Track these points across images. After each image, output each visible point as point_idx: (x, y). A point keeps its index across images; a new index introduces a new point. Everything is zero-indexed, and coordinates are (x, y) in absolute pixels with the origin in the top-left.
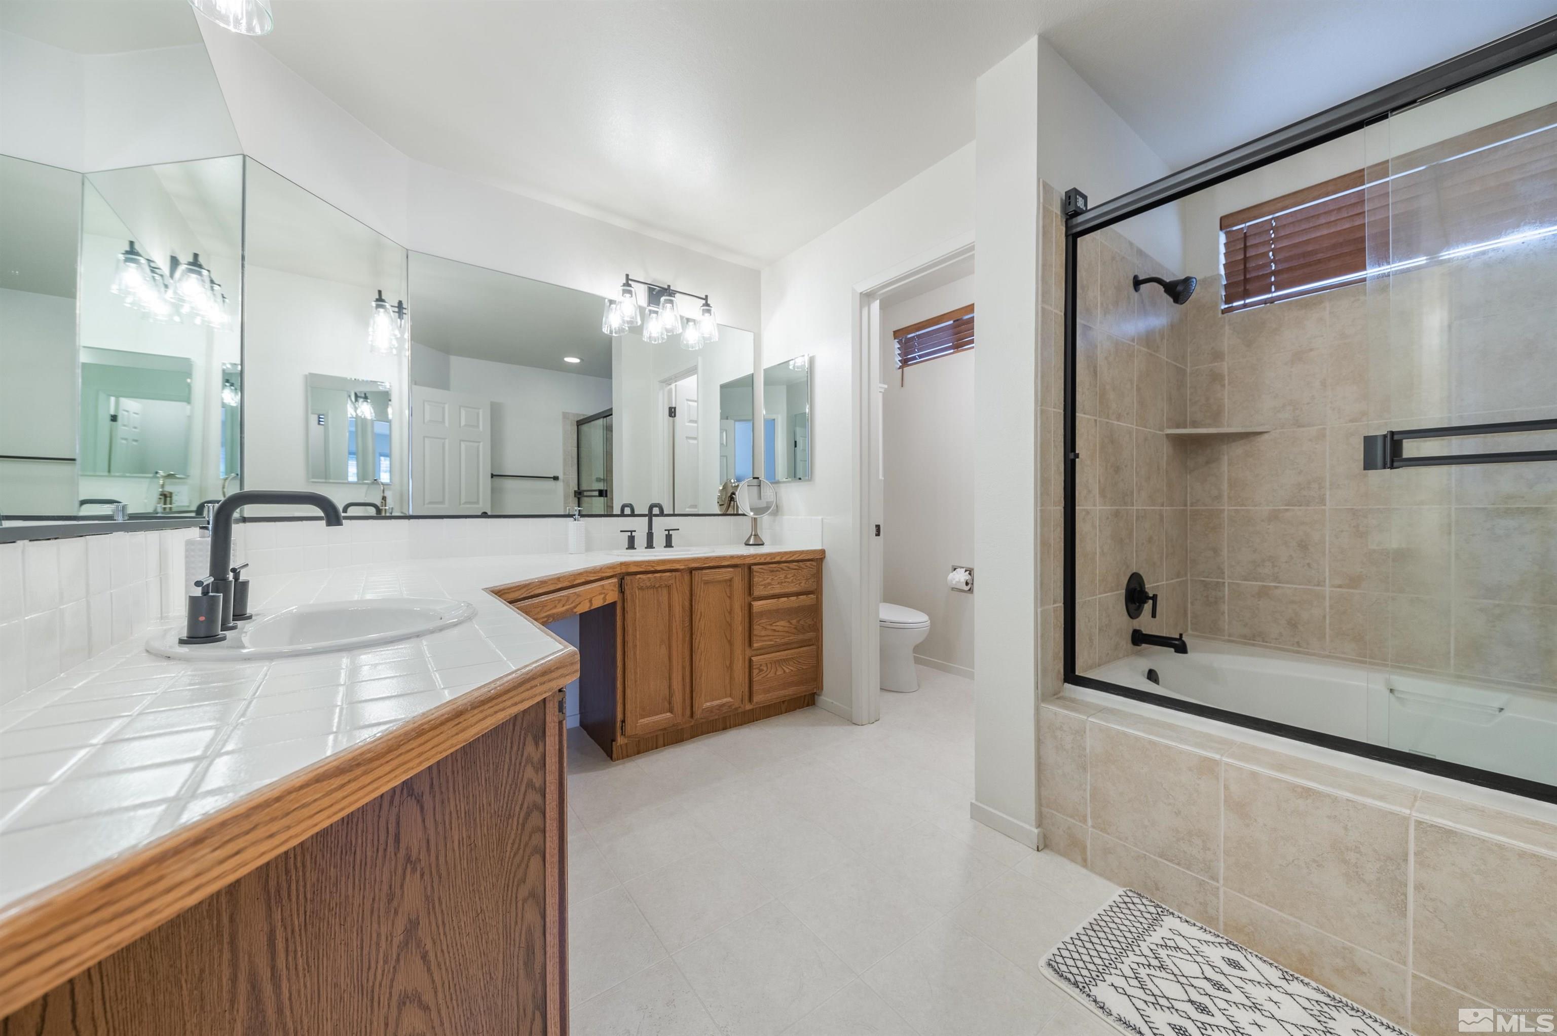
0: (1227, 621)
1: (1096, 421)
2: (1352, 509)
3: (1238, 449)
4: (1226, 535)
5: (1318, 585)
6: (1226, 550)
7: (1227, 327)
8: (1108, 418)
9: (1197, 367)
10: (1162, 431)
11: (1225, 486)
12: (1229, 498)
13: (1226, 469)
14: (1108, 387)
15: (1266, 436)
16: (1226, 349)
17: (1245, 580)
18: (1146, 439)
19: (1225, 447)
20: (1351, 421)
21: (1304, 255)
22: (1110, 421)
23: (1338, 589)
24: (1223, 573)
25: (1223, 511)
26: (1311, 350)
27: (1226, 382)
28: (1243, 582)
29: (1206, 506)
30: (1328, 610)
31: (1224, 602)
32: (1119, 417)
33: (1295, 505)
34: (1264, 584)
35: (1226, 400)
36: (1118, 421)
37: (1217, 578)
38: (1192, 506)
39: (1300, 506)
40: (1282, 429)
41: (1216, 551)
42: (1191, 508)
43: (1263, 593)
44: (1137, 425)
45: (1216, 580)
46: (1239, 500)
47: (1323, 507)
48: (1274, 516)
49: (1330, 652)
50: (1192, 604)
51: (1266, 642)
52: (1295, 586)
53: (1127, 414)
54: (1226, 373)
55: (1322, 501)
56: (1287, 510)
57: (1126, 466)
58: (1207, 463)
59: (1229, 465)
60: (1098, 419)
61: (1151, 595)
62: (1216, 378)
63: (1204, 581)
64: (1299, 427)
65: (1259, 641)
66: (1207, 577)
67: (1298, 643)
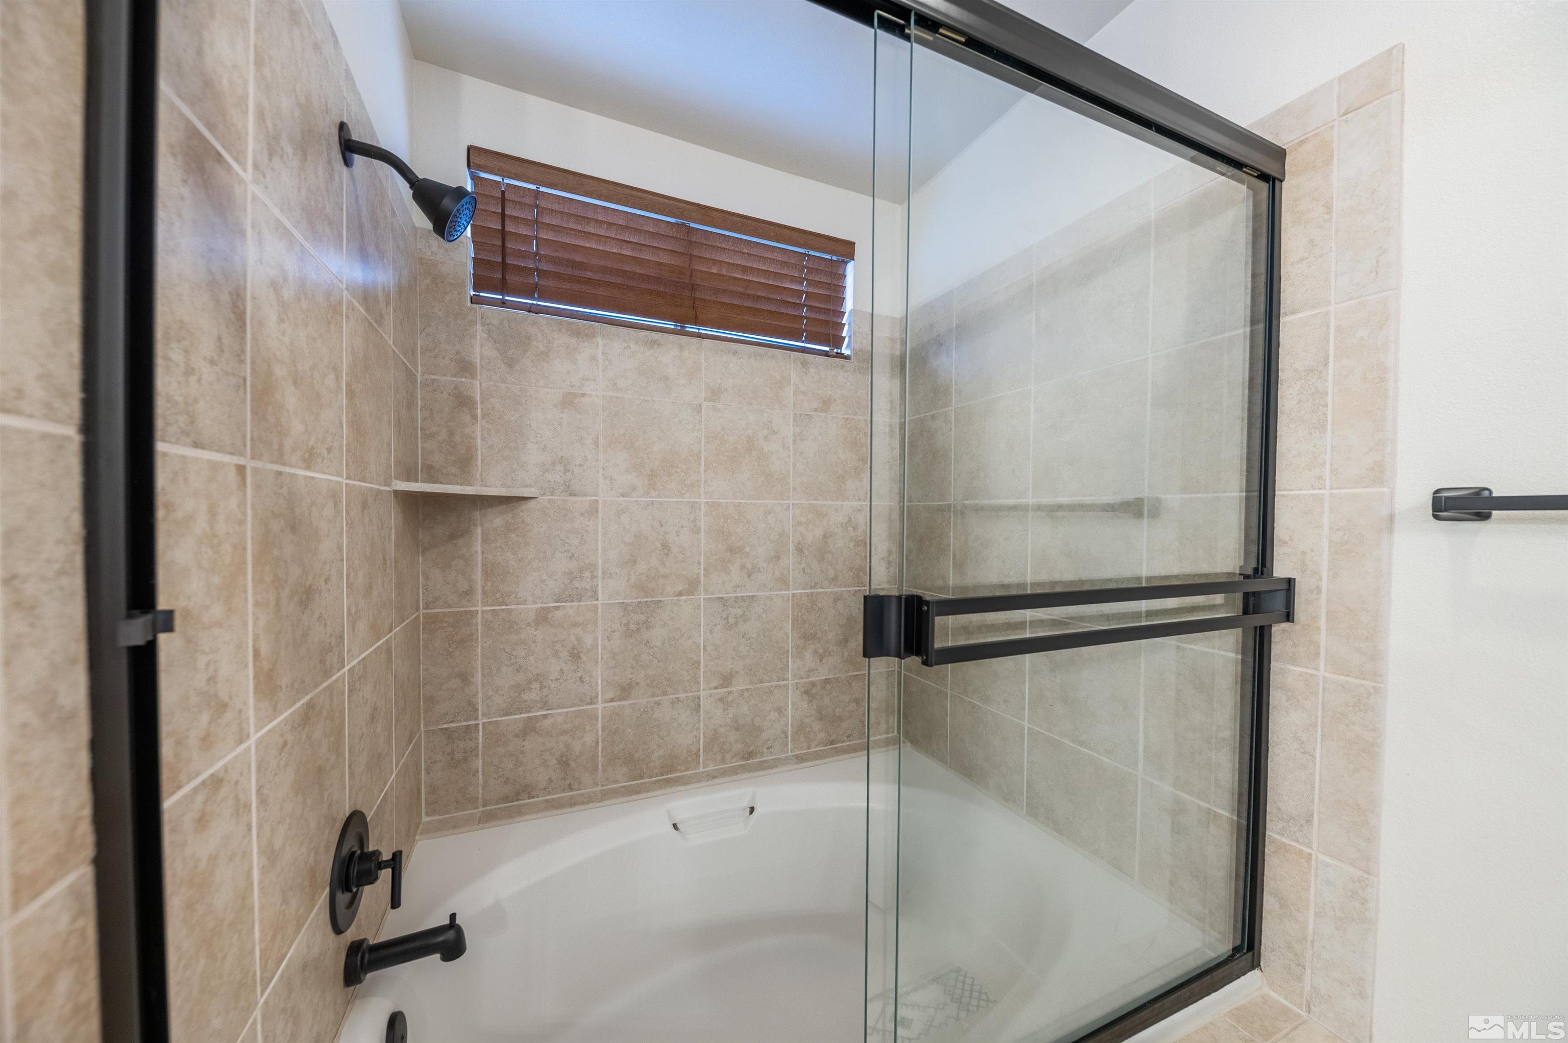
0: (481, 782)
1: (241, 469)
2: (623, 603)
3: (497, 520)
4: (479, 651)
5: (591, 704)
6: (479, 675)
7: (479, 327)
8: (280, 459)
9: (433, 377)
10: (389, 485)
11: (478, 575)
12: (484, 593)
13: (479, 549)
14: (279, 371)
15: (532, 503)
16: (478, 361)
17: (506, 715)
18: (364, 505)
19: (477, 514)
20: (623, 495)
21: (574, 264)
22: (287, 470)
23: (611, 704)
24: (476, 710)
25: (474, 614)
26: (583, 395)
27: (479, 411)
28: (504, 718)
29: (450, 607)
30: (600, 732)
31: (477, 756)
32: (309, 460)
33: (566, 602)
34: (531, 715)
35: (479, 440)
36: (308, 468)
37: (467, 720)
38: (426, 608)
39: (572, 601)
40: (551, 495)
41: (465, 678)
42: (425, 611)
43: (529, 728)
44: (348, 478)
45: (465, 724)
46: (498, 596)
47: (596, 602)
48: (543, 618)
49: (602, 786)
50: (428, 771)
51: (533, 797)
52: (565, 710)
53: (329, 450)
54: (478, 399)
55: (595, 596)
56: (557, 608)
57: (327, 581)
58: (452, 537)
59: (484, 541)
60: (250, 464)
61: (386, 856)
62: (463, 402)
63: (446, 729)
64: (571, 495)
65: (524, 800)
66: (452, 722)
67: (570, 785)
